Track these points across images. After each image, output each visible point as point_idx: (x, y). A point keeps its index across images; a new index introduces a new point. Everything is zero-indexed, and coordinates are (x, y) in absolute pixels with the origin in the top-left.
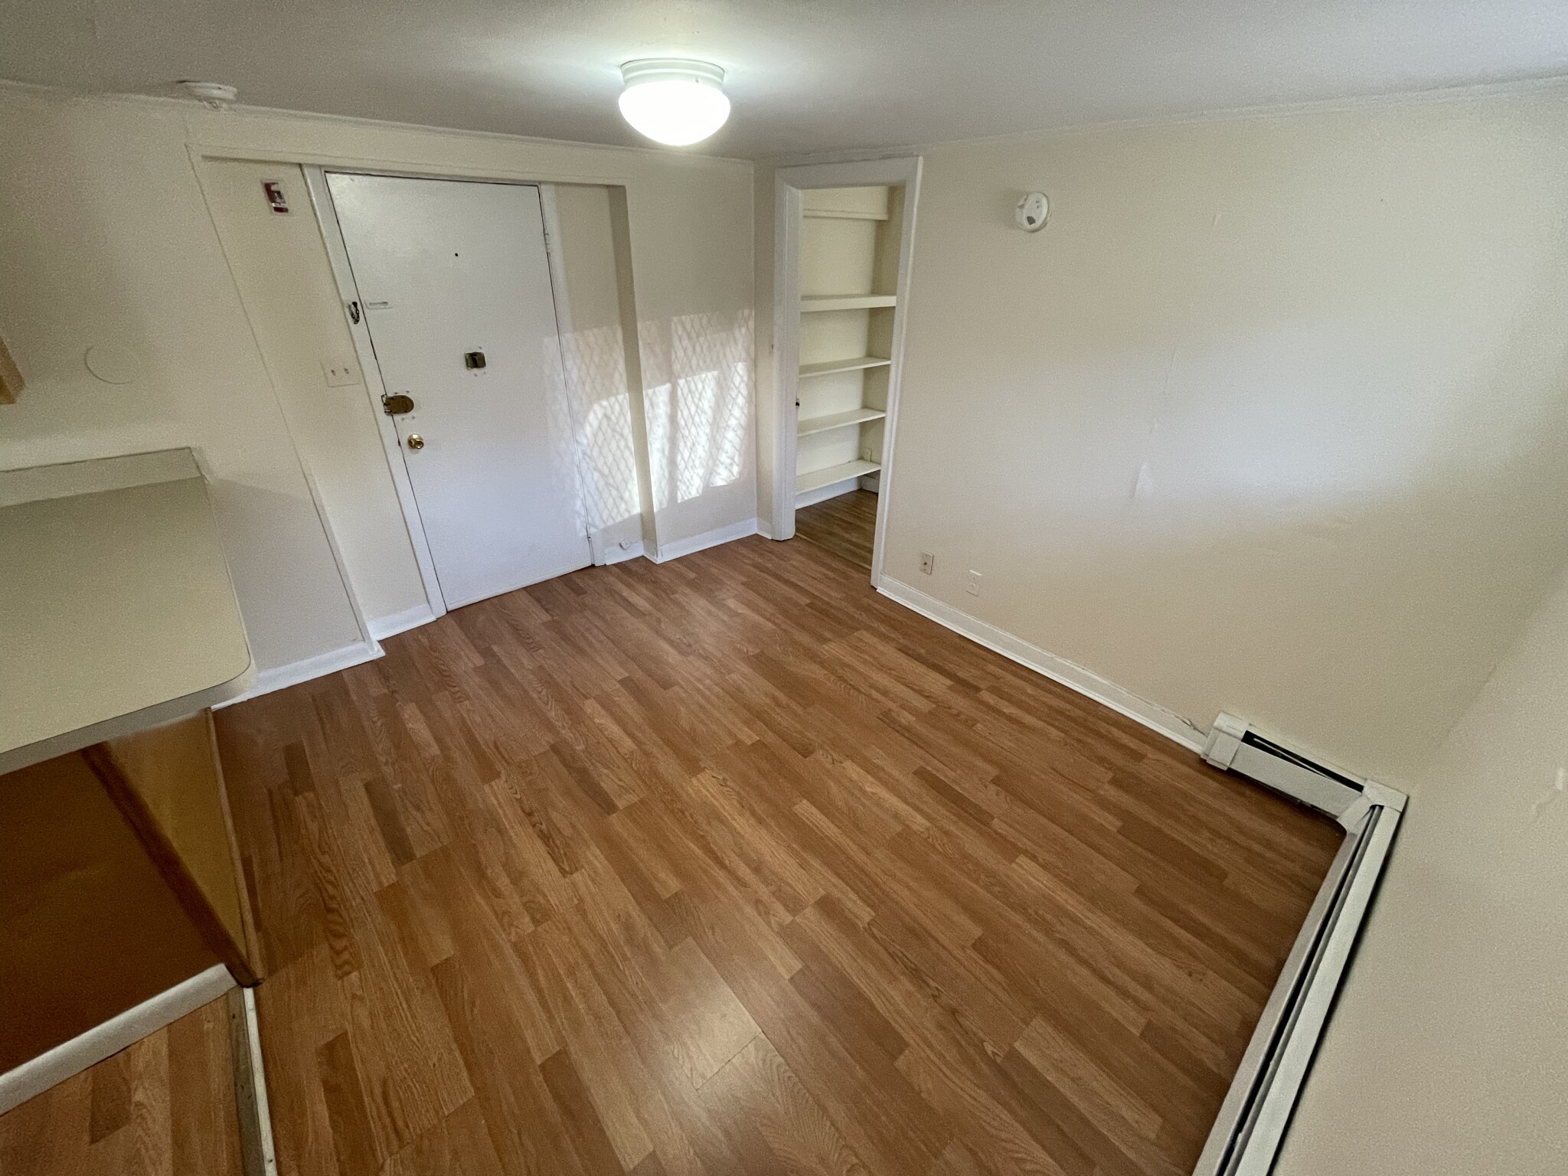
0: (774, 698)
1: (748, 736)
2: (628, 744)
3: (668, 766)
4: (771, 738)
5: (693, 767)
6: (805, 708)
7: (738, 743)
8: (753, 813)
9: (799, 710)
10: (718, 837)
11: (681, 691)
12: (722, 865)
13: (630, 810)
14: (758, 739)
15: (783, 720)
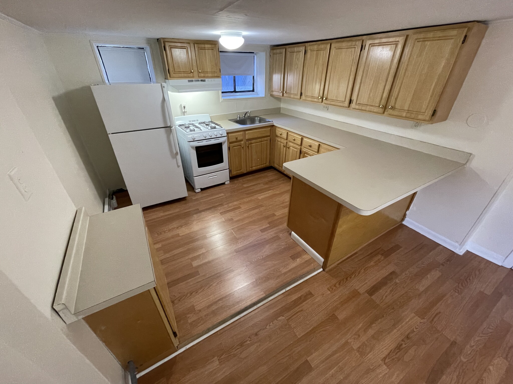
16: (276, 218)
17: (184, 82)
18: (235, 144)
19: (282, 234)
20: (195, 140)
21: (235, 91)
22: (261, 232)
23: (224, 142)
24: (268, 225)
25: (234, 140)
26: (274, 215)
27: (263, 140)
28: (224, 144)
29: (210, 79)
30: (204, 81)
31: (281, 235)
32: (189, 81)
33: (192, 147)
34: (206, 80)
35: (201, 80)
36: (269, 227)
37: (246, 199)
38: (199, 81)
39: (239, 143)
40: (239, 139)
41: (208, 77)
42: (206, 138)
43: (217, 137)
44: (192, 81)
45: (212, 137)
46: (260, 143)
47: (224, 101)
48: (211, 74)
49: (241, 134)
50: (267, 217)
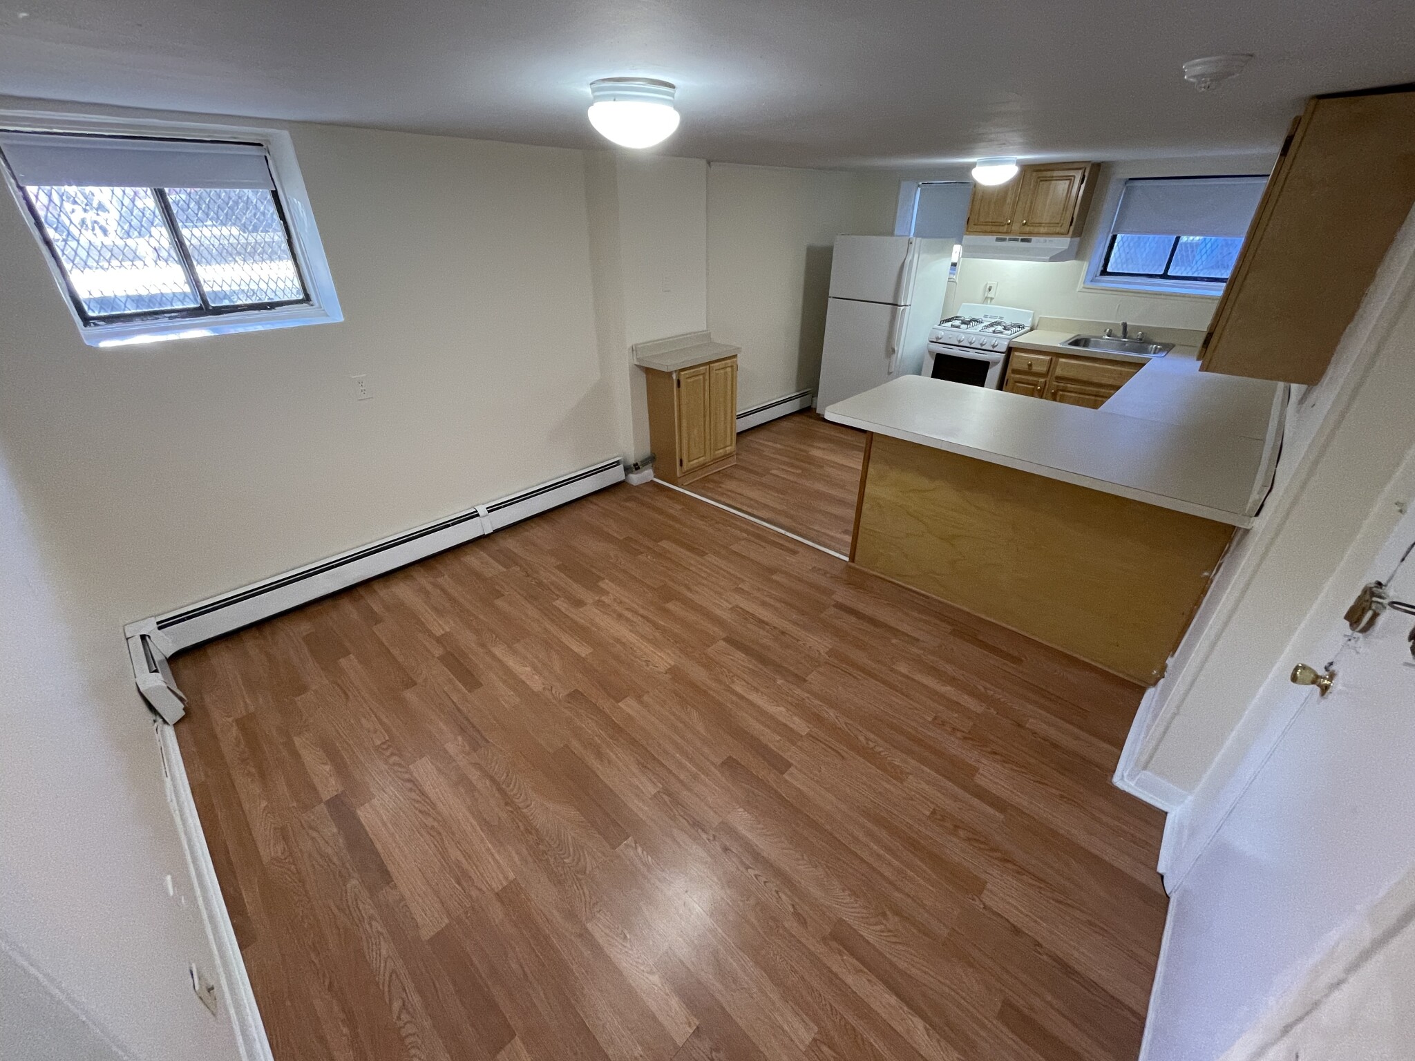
0: (599, 755)
1: (629, 706)
2: (738, 688)
3: (698, 674)
4: (605, 704)
5: (675, 672)
6: (566, 746)
7: (639, 698)
8: (623, 644)
9: (575, 744)
10: (647, 629)
11: (712, 757)
12: (642, 616)
13: (713, 640)
14: (619, 704)
15: (590, 726)
17: (990, 240)
18: (1023, 377)
20: (940, 341)
21: (1164, 276)
23: (996, 363)
25: (1025, 367)
27: (1104, 392)
28: (992, 366)
29: (1042, 239)
30: (1028, 241)
32: (998, 240)
33: (930, 352)
34: (1034, 239)
35: (1023, 240)
38: (1016, 240)
39: (1035, 379)
40: (1035, 368)
41: (1038, 234)
42: (960, 344)
43: (983, 347)
44: (1004, 240)
45: (972, 346)
46: (1093, 398)
47: (1084, 290)
48: (1046, 228)
49: (1043, 361)
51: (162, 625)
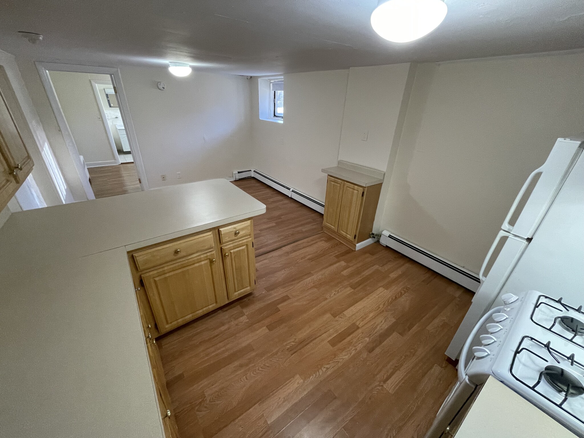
16: (267, 321)
19: (262, 294)
22: (288, 296)
24: (279, 306)
26: (270, 327)
31: (264, 293)
36: (279, 304)
37: (329, 372)
50: (281, 321)
51: (254, 171)
